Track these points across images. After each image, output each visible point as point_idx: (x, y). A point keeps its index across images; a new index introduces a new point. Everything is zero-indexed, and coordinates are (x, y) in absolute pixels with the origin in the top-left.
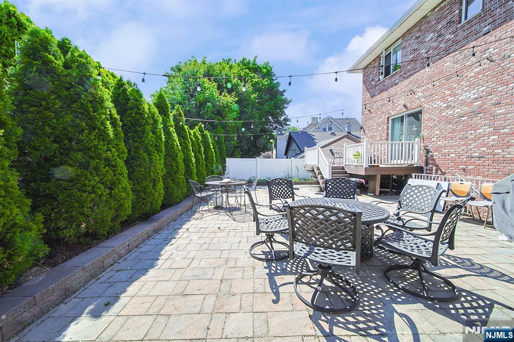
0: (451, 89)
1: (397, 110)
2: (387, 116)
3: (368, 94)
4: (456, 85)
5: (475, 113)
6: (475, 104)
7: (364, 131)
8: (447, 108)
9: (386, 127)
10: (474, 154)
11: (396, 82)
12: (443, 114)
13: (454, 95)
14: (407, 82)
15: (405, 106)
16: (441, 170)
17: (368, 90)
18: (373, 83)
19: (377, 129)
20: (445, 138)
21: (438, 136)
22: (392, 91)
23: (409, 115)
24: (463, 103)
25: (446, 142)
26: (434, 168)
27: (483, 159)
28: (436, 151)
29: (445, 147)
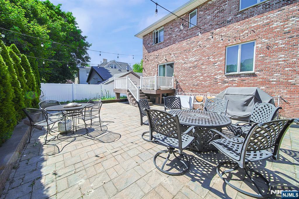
0: (186, 55)
1: (162, 61)
2: (157, 64)
3: (146, 51)
4: (188, 54)
5: (195, 67)
6: (195, 63)
7: (145, 70)
8: (185, 63)
9: (157, 69)
10: (195, 84)
11: (161, 47)
12: (183, 66)
13: (187, 58)
14: (166, 48)
15: (166, 60)
16: (183, 91)
17: (146, 48)
18: (149, 45)
19: (152, 70)
20: (184, 76)
21: (181, 75)
22: (159, 51)
23: (168, 65)
24: (190, 62)
25: (184, 78)
26: (180, 90)
27: (198, 86)
28: (180, 82)
29: (184, 80)
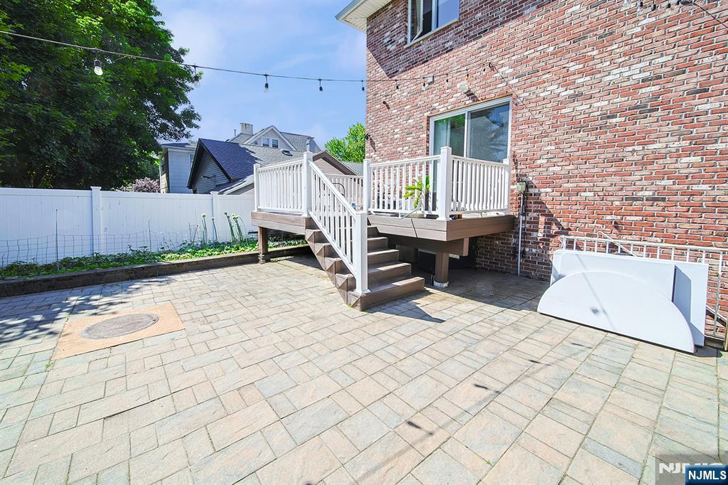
0: (584, 59)
1: (452, 103)
2: (426, 114)
3: (380, 70)
4: (595, 52)
5: (644, 110)
6: (644, 90)
7: (373, 144)
8: (574, 98)
9: (425, 136)
10: (640, 194)
11: (447, 45)
12: (563, 111)
13: (592, 73)
14: (473, 46)
15: (470, 94)
16: (558, 224)
17: (380, 62)
18: (391, 48)
19: (402, 139)
20: (569, 159)
21: (550, 156)
22: (438, 63)
24: (614, 89)
25: (571, 167)
26: (542, 219)
27: (662, 204)
28: (546, 185)
29: (568, 177)
